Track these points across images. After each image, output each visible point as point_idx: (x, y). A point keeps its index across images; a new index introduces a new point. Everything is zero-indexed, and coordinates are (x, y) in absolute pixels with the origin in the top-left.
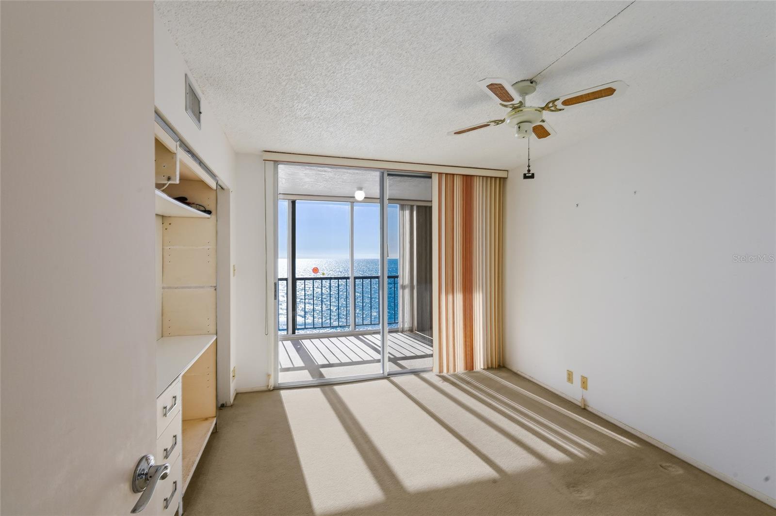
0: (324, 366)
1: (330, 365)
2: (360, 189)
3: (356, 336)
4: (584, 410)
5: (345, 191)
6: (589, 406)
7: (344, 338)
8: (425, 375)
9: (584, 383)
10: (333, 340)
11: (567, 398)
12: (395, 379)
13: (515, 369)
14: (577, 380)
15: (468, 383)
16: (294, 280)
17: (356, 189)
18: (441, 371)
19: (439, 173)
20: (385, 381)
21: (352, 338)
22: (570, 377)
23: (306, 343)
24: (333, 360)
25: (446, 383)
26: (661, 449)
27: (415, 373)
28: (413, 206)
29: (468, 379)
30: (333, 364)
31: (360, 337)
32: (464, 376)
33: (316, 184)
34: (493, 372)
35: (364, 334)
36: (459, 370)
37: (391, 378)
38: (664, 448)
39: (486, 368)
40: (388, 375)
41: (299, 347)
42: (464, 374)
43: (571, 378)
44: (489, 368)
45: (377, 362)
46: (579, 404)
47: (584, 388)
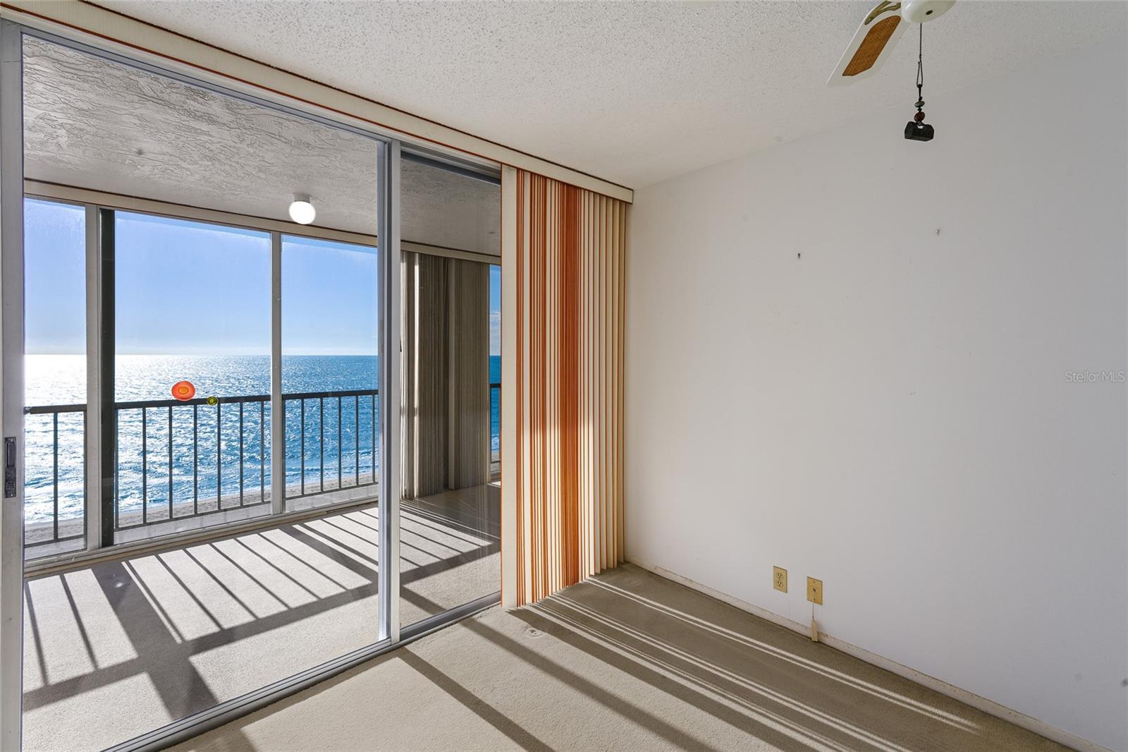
0: (205, 644)
1: (225, 637)
2: (305, 198)
3: (287, 523)
4: (817, 645)
5: (259, 200)
6: (827, 636)
7: (255, 537)
8: (487, 618)
9: (815, 591)
10: (227, 545)
11: (774, 620)
12: (418, 648)
13: (649, 565)
14: (797, 585)
15: (585, 621)
16: (110, 410)
17: (293, 197)
18: (520, 601)
19: (518, 169)
20: (396, 662)
21: (276, 535)
22: (780, 580)
23: (146, 570)
24: (234, 617)
25: (541, 635)
26: (1006, 722)
27: (463, 616)
28: (414, 253)
29: (580, 609)
30: (231, 630)
31: (297, 527)
32: (567, 603)
33: (181, 167)
34: (613, 578)
35: (304, 518)
36: (554, 590)
37: (408, 647)
38: (1011, 719)
39: (599, 571)
40: (402, 637)
41: (119, 585)
42: (563, 595)
43: (784, 581)
44: (603, 572)
45: (356, 599)
46: (809, 634)
47: (815, 601)
